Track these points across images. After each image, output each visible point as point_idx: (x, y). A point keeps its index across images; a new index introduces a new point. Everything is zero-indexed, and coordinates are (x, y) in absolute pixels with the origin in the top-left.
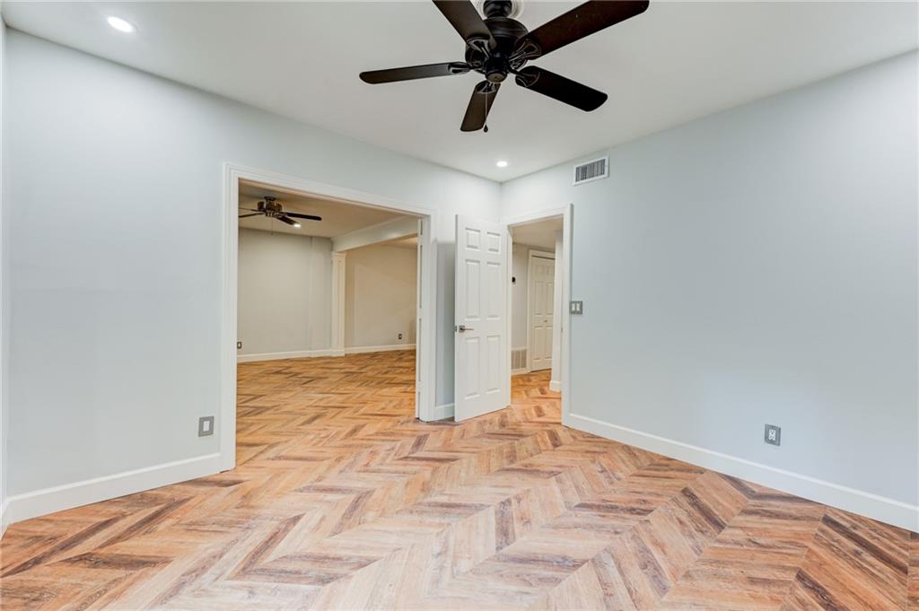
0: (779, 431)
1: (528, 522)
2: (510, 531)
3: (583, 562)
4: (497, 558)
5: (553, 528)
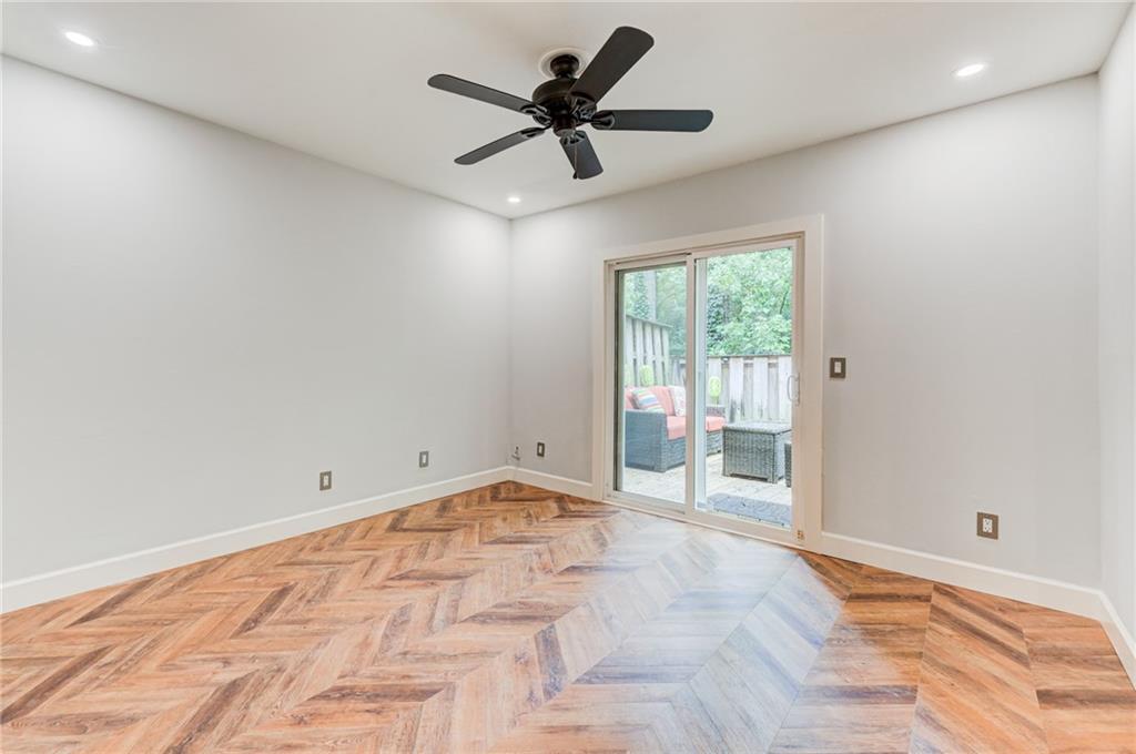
1: (517, 659)
2: (541, 647)
3: (466, 620)
4: (552, 618)
5: (486, 652)
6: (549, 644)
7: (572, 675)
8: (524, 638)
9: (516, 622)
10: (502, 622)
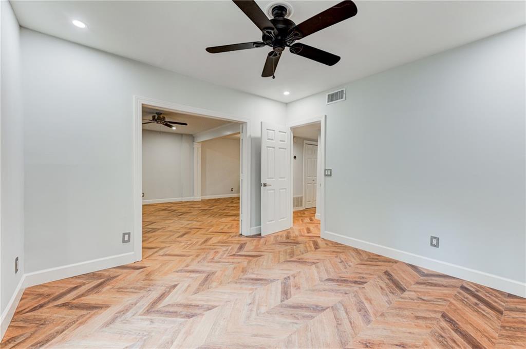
0: (438, 239)
1: (299, 288)
2: (289, 292)
3: (327, 308)
4: (281, 306)
5: (312, 291)
6: (286, 293)
7: (280, 282)
8: (296, 296)
9: (300, 305)
10: (307, 306)
